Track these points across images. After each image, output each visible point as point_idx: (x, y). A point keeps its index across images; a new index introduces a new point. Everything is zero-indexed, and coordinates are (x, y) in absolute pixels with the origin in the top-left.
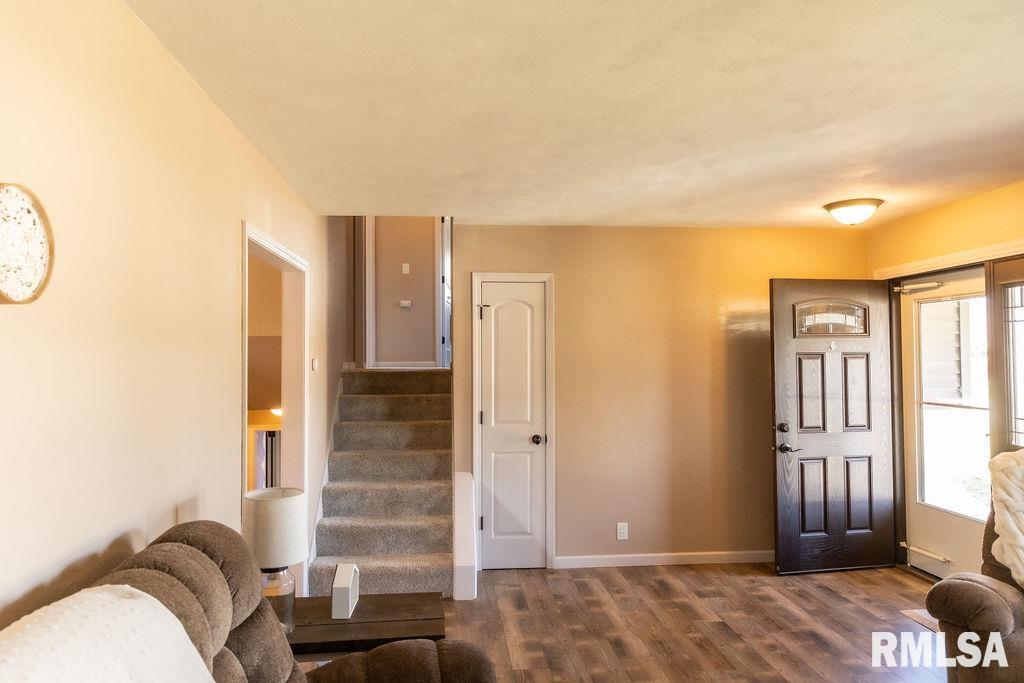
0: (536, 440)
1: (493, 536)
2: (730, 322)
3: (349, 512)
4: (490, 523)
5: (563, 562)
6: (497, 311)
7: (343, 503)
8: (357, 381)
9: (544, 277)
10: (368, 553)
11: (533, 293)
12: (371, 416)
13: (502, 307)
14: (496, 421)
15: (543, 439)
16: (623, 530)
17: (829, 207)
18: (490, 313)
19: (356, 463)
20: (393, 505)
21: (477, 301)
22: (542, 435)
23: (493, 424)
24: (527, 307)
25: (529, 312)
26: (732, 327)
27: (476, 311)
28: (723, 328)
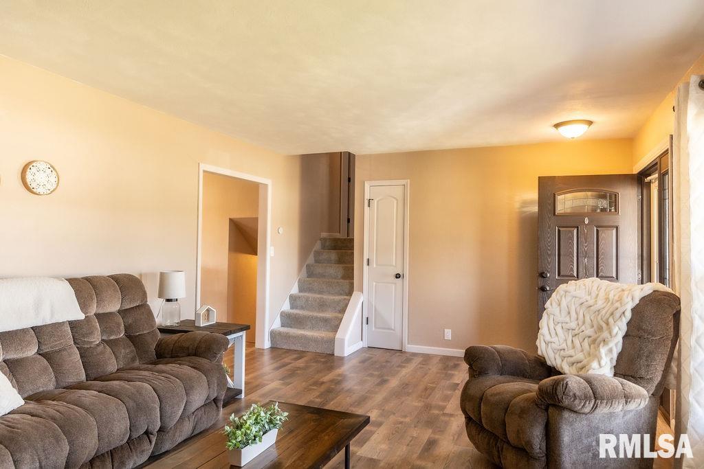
0: (398, 276)
1: (373, 329)
2: (523, 207)
3: (302, 308)
4: (372, 320)
5: (411, 348)
6: (378, 202)
7: (298, 303)
8: (328, 244)
9: (403, 182)
10: (304, 328)
11: (398, 192)
12: (329, 261)
13: (380, 200)
14: (377, 265)
15: (402, 276)
16: (448, 334)
17: (557, 126)
18: (374, 203)
19: (310, 284)
20: (322, 306)
21: (367, 197)
22: (401, 274)
23: (375, 266)
24: (394, 200)
25: (395, 202)
26: (525, 209)
27: (366, 202)
28: (517, 210)
